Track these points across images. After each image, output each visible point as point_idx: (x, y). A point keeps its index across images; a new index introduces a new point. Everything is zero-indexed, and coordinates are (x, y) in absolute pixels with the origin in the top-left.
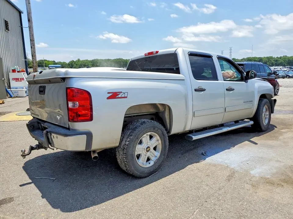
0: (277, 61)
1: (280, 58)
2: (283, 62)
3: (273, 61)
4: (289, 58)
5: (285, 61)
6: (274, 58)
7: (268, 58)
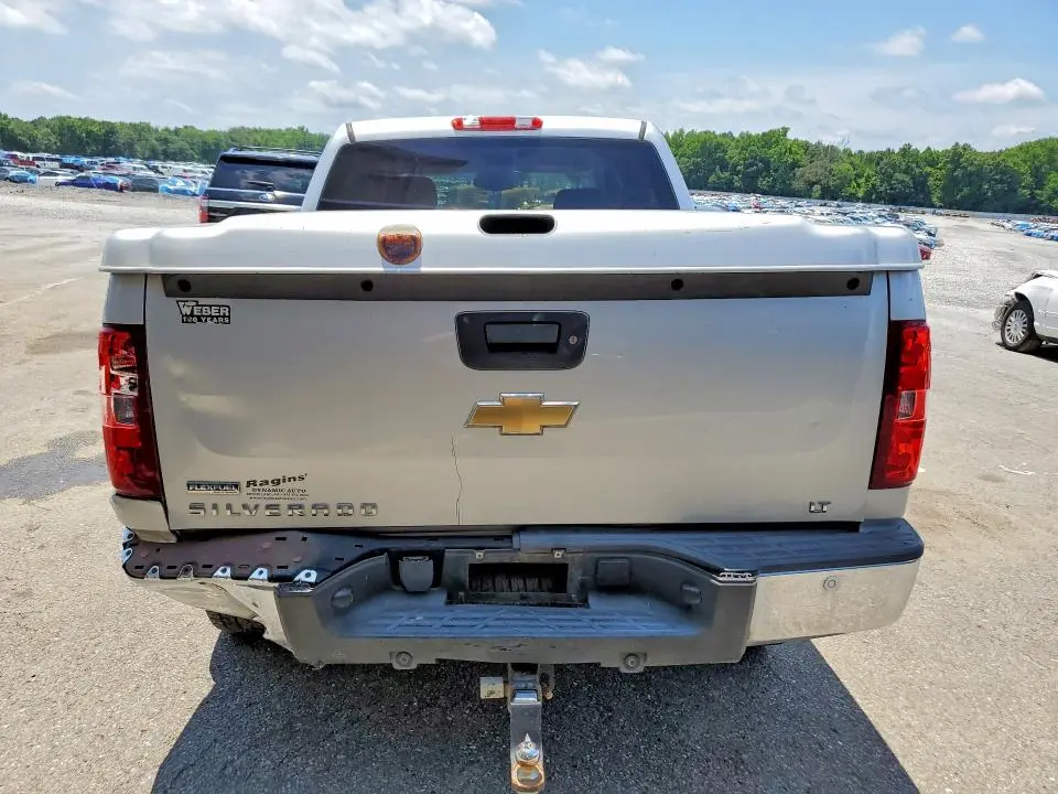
0: (166, 141)
1: (177, 132)
2: (187, 147)
3: (156, 143)
4: (202, 135)
5: (193, 144)
6: (157, 130)
7: (133, 126)
